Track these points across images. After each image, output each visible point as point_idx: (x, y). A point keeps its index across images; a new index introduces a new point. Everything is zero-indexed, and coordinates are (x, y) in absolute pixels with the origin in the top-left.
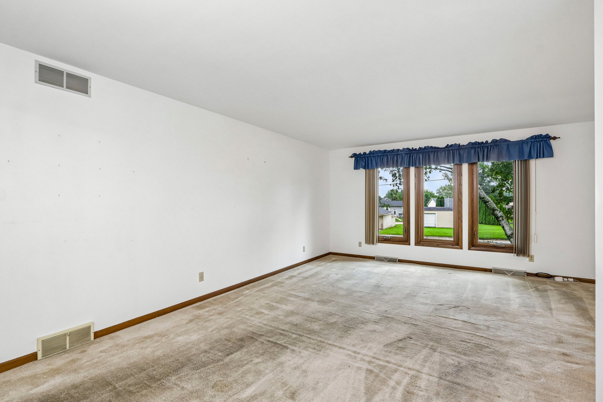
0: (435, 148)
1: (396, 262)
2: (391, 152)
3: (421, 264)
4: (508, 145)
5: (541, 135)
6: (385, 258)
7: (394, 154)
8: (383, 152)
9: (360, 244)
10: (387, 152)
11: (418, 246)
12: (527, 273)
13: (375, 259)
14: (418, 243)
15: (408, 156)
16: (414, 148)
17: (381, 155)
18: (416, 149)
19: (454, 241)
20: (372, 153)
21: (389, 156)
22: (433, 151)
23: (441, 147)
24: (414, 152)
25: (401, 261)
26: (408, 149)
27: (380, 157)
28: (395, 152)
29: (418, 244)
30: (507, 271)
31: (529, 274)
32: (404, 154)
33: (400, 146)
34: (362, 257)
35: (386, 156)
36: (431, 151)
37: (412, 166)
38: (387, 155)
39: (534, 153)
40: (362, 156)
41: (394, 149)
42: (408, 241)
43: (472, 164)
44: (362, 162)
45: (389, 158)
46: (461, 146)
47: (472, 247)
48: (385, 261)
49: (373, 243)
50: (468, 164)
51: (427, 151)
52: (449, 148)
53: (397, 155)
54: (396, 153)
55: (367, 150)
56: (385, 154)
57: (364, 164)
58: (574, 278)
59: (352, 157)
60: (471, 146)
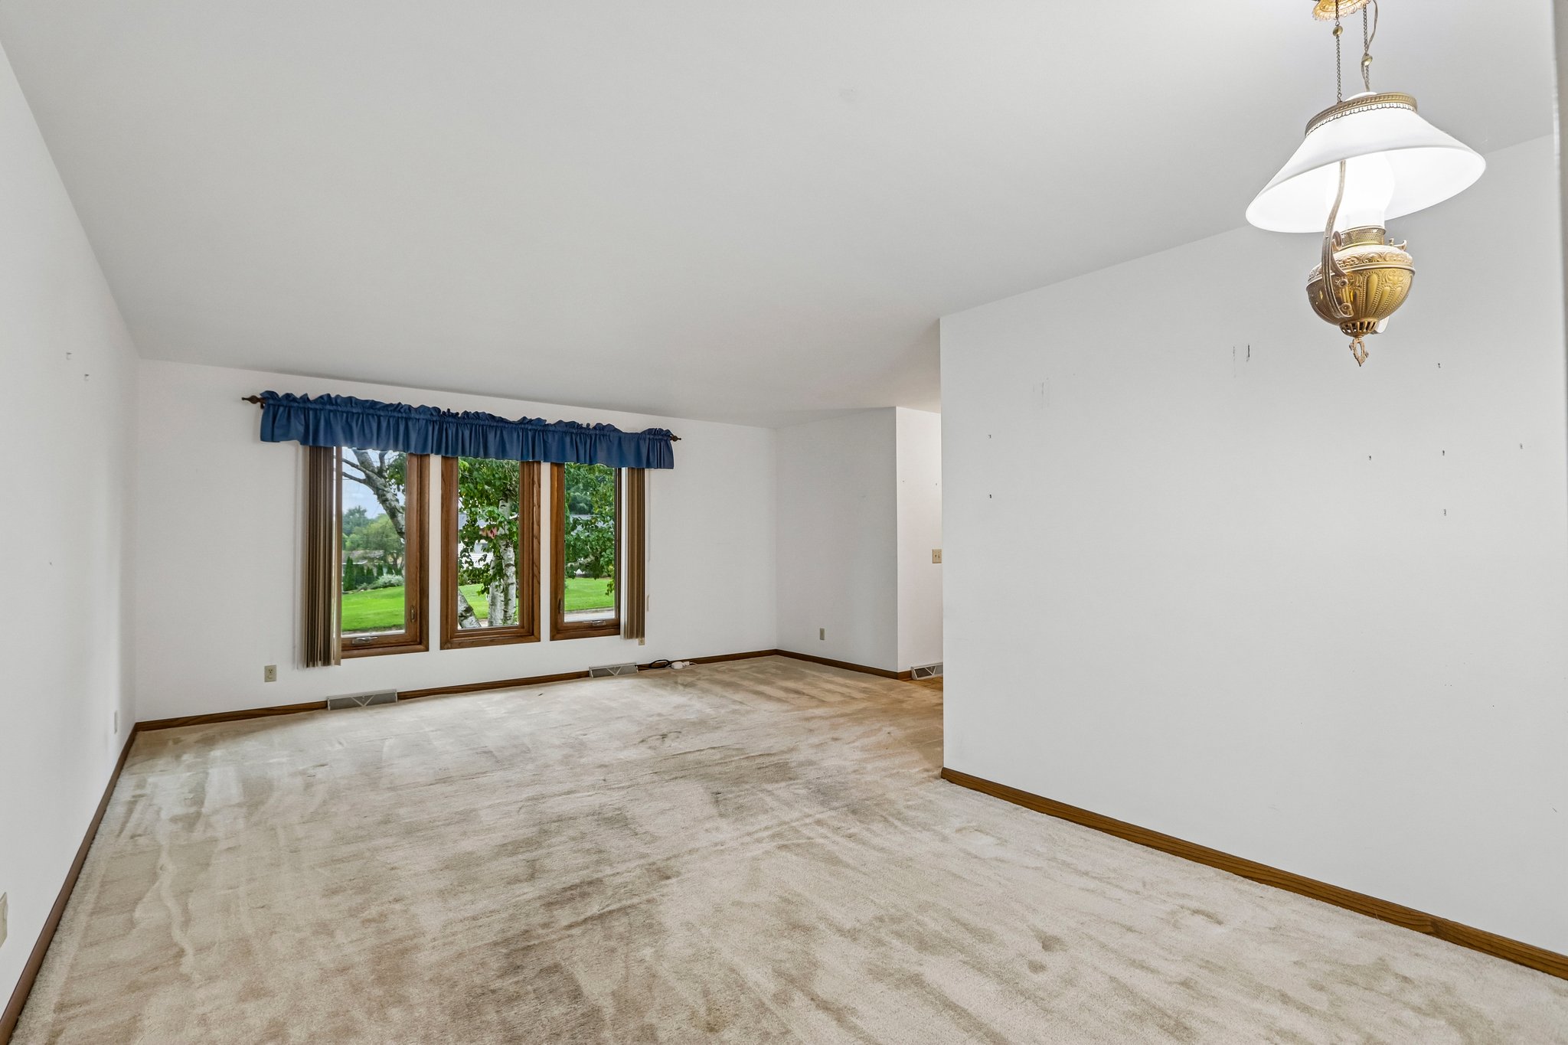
0: (501, 420)
1: (395, 702)
2: (391, 411)
3: (456, 692)
4: (620, 438)
5: (661, 430)
6: (359, 698)
7: (400, 415)
8: (368, 404)
9: (270, 673)
10: (379, 409)
11: (448, 648)
12: (639, 666)
13: (327, 706)
14: (446, 643)
15: (437, 428)
16: (453, 411)
17: (360, 411)
18: (458, 414)
19: (522, 626)
20: (334, 402)
21: (382, 418)
22: (493, 426)
23: (511, 419)
24: (450, 419)
25: (405, 697)
26: (437, 410)
27: (355, 416)
28: (402, 410)
29: (449, 645)
30: (612, 669)
31: (642, 668)
32: (424, 422)
33: (413, 398)
34: (279, 712)
35: (376, 417)
36: (490, 426)
37: (438, 453)
38: (379, 417)
39: (653, 459)
40: (296, 404)
41: (400, 403)
42: (425, 642)
43: (557, 465)
44: (298, 424)
45: (384, 424)
46: (548, 424)
47: (558, 633)
48: (360, 706)
49: (327, 661)
50: (549, 464)
51: (482, 423)
52: (526, 426)
53: (407, 420)
54: (404, 415)
55: (315, 389)
56: (371, 411)
57: (301, 429)
58: (690, 660)
59: (253, 400)
60: (565, 429)
